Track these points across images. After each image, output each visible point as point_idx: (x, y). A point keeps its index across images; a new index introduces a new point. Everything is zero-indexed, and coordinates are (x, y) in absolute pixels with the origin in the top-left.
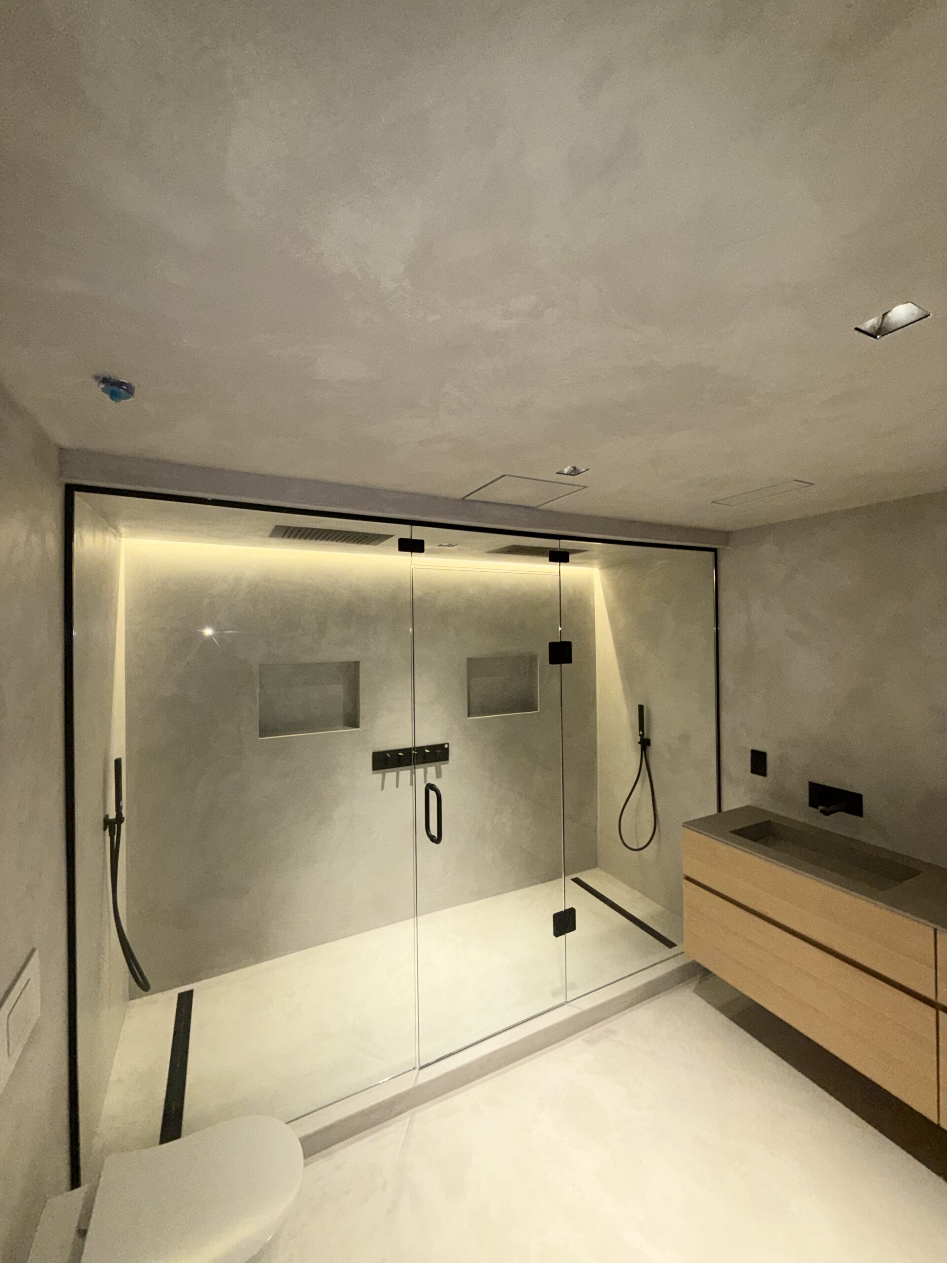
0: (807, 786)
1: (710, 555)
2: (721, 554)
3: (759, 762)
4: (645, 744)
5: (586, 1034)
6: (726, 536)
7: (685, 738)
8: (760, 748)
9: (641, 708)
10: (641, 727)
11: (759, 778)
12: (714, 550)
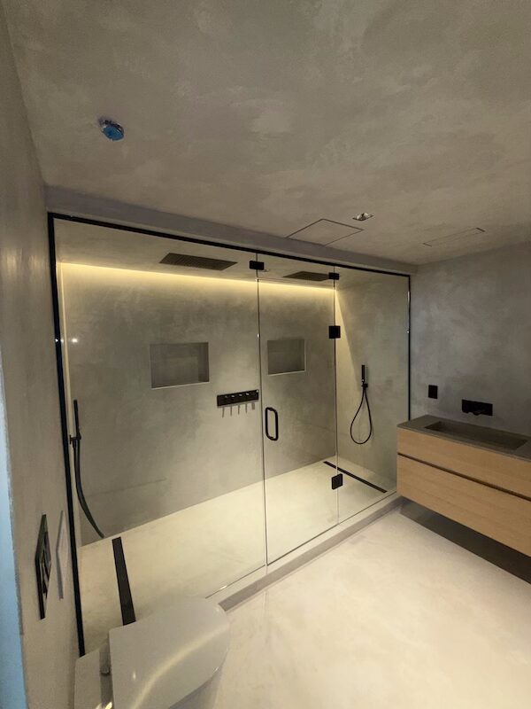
0: (461, 402)
1: (407, 278)
2: (412, 279)
3: (433, 391)
4: (365, 386)
5: (350, 539)
6: (416, 267)
7: (389, 382)
8: (433, 384)
9: (363, 367)
10: (363, 378)
11: (433, 400)
12: (408, 276)
